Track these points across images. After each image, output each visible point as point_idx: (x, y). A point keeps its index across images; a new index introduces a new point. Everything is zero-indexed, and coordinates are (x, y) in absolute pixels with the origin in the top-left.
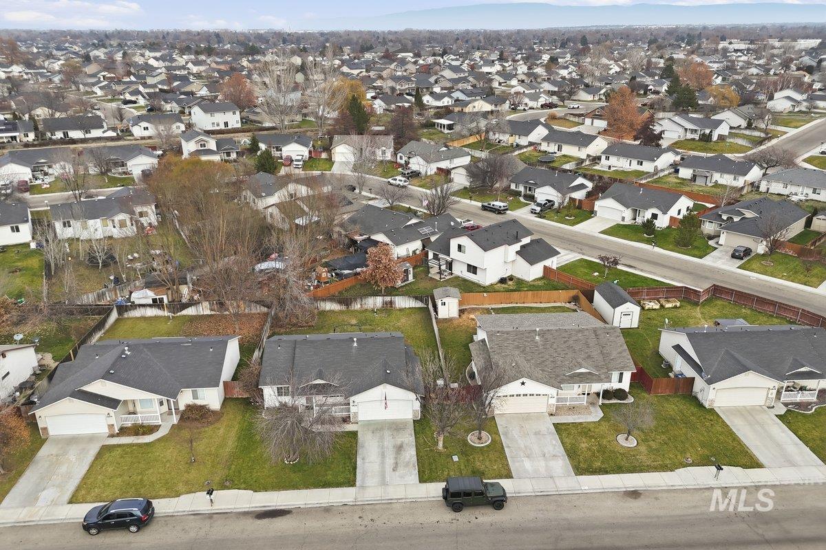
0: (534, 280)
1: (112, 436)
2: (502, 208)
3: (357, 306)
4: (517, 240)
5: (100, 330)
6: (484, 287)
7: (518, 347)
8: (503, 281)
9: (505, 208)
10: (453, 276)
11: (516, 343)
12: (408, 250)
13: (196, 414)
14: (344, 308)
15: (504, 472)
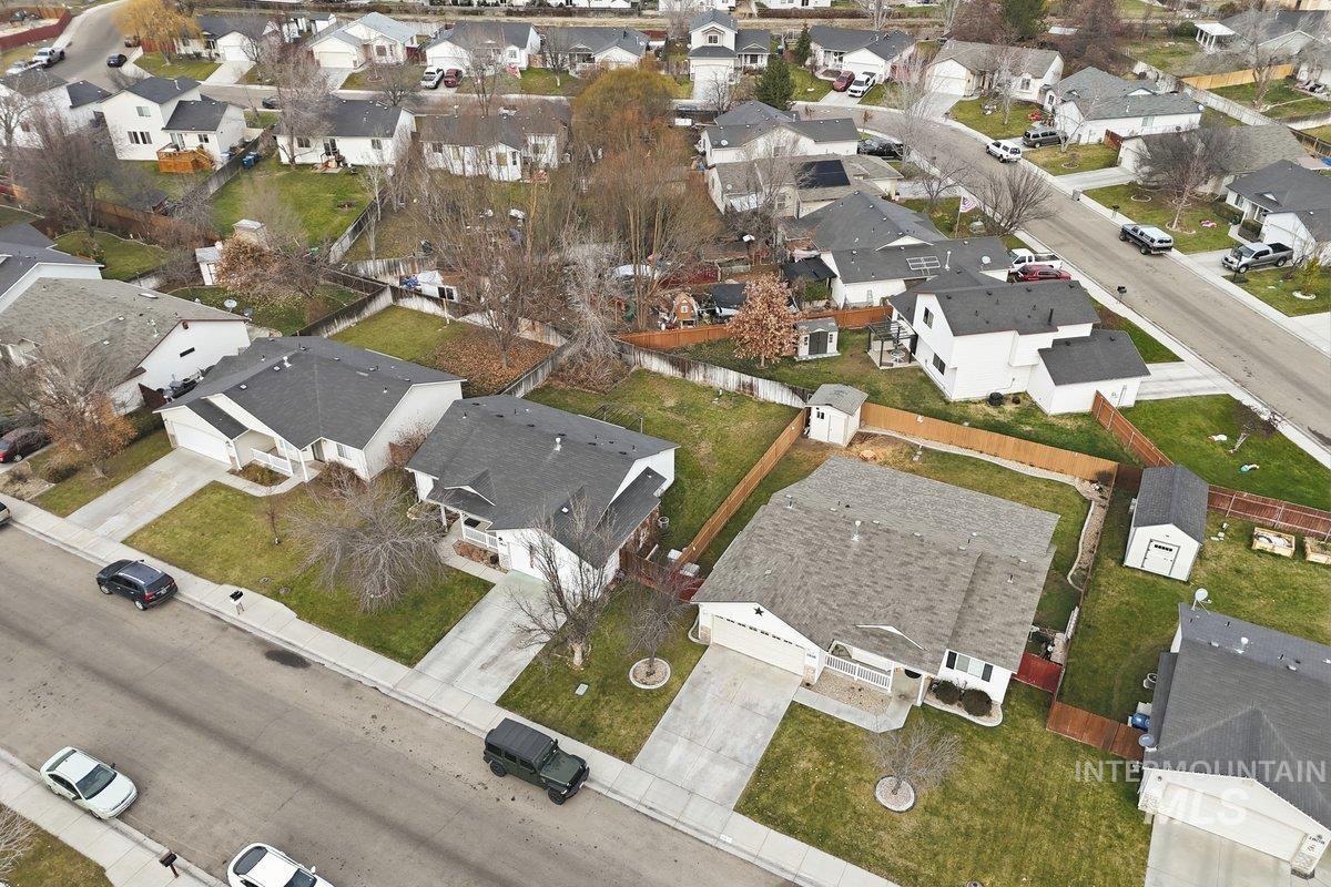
0: (1062, 416)
1: (233, 472)
2: (1156, 244)
3: (697, 377)
4: (1049, 325)
5: (351, 317)
6: (948, 403)
7: (808, 543)
8: (995, 400)
9: (1164, 245)
10: (913, 364)
11: (810, 534)
12: (870, 293)
13: (333, 478)
14: (677, 374)
15: (629, 747)
